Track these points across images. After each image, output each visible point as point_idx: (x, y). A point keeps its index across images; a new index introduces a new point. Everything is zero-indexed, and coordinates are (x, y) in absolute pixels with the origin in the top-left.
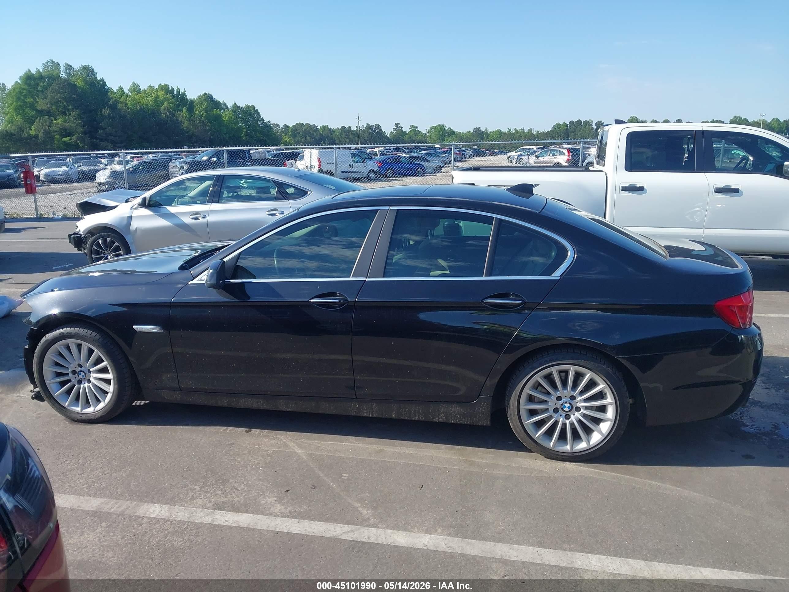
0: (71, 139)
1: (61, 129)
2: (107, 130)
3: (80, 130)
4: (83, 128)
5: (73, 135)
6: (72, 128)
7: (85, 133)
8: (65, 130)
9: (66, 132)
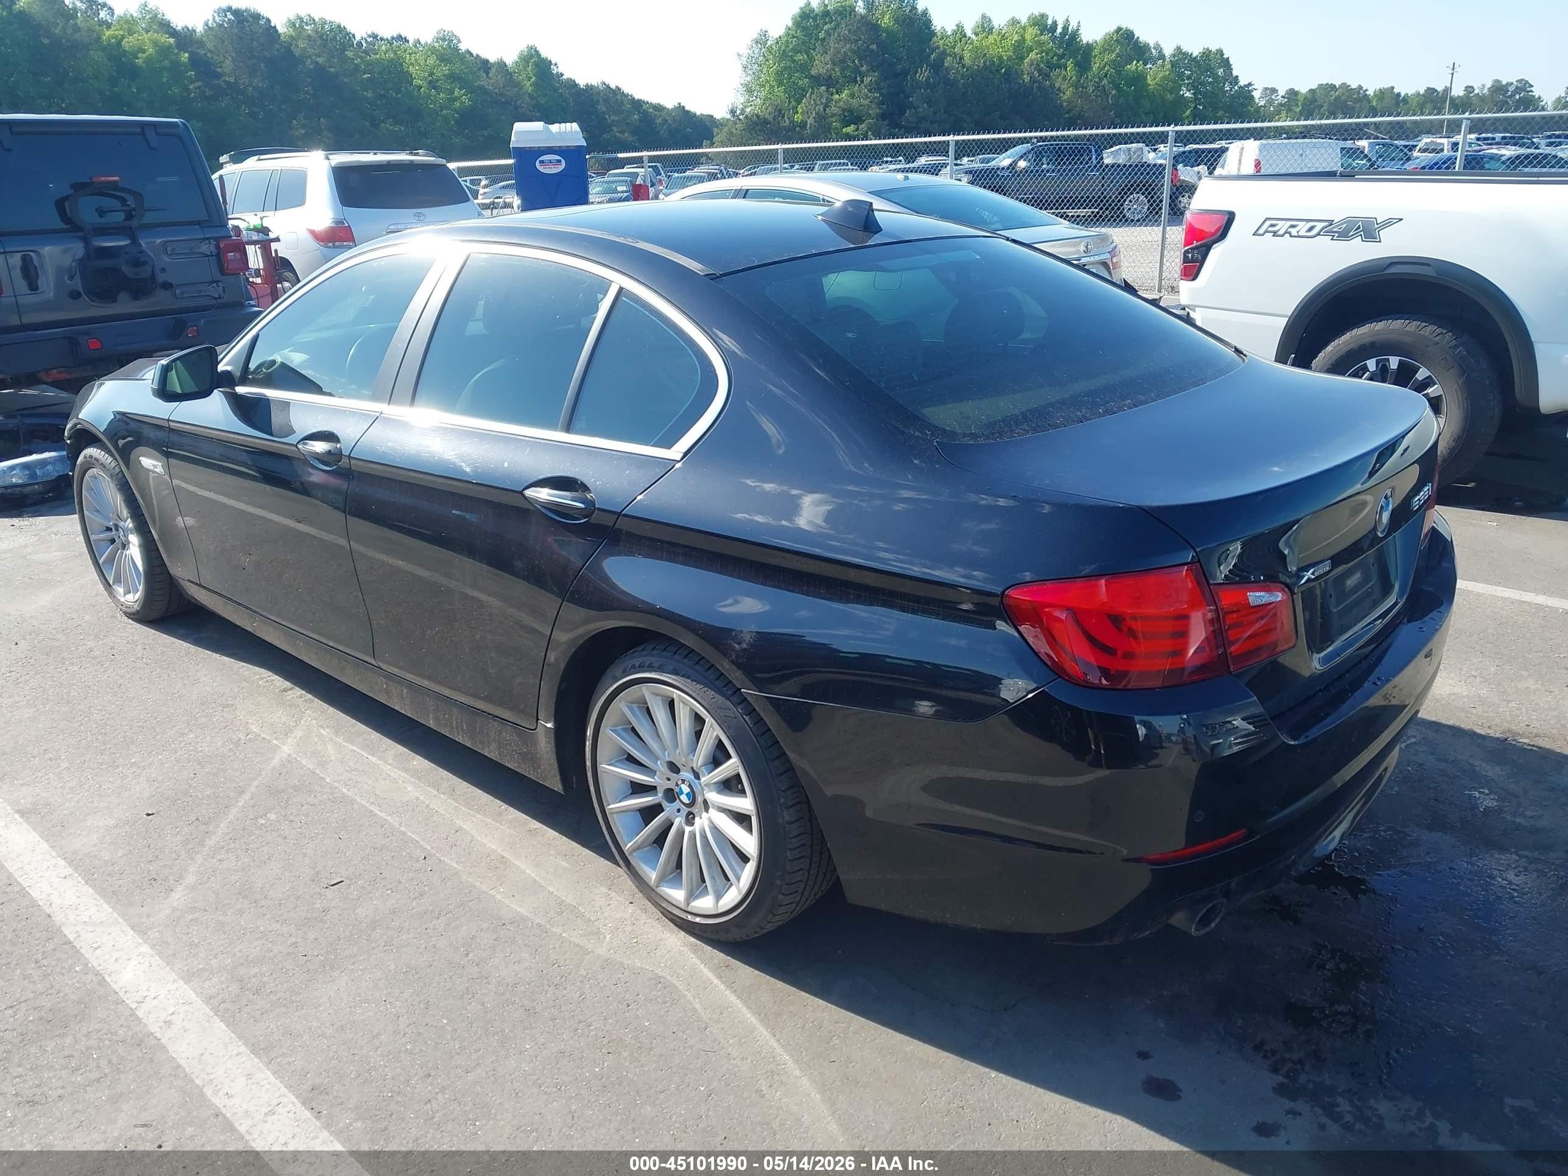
0: (857, 129)
1: (844, 110)
2: (920, 110)
3: (874, 111)
4: (880, 108)
5: (863, 122)
6: (861, 108)
7: (883, 117)
8: (851, 111)
9: (852, 117)
